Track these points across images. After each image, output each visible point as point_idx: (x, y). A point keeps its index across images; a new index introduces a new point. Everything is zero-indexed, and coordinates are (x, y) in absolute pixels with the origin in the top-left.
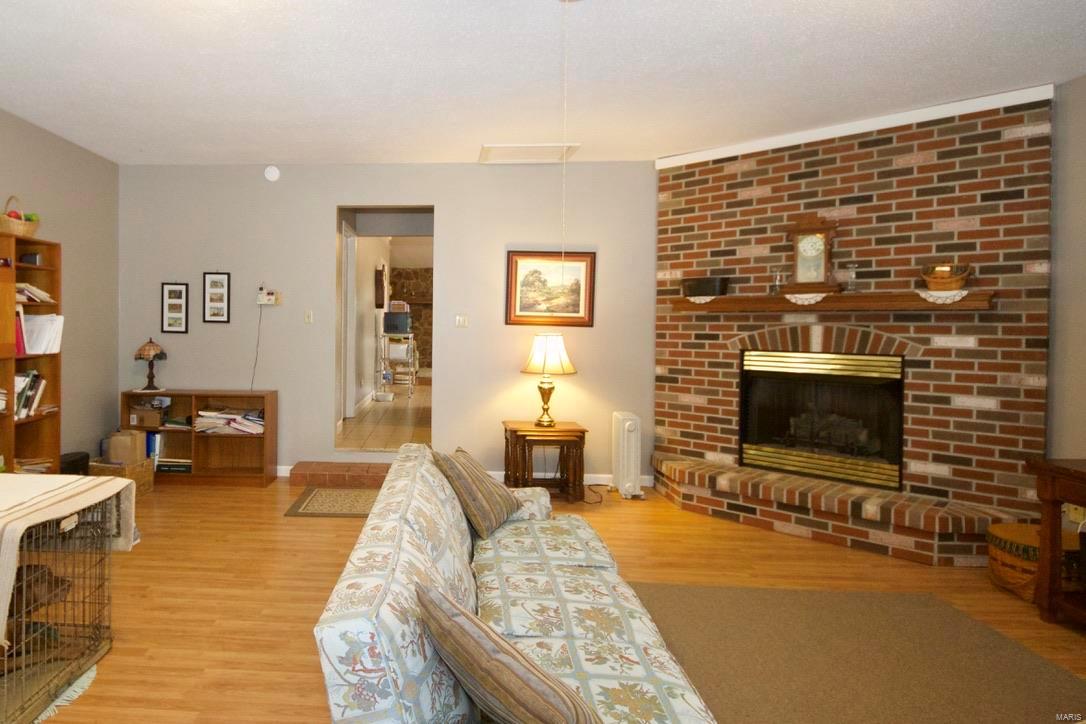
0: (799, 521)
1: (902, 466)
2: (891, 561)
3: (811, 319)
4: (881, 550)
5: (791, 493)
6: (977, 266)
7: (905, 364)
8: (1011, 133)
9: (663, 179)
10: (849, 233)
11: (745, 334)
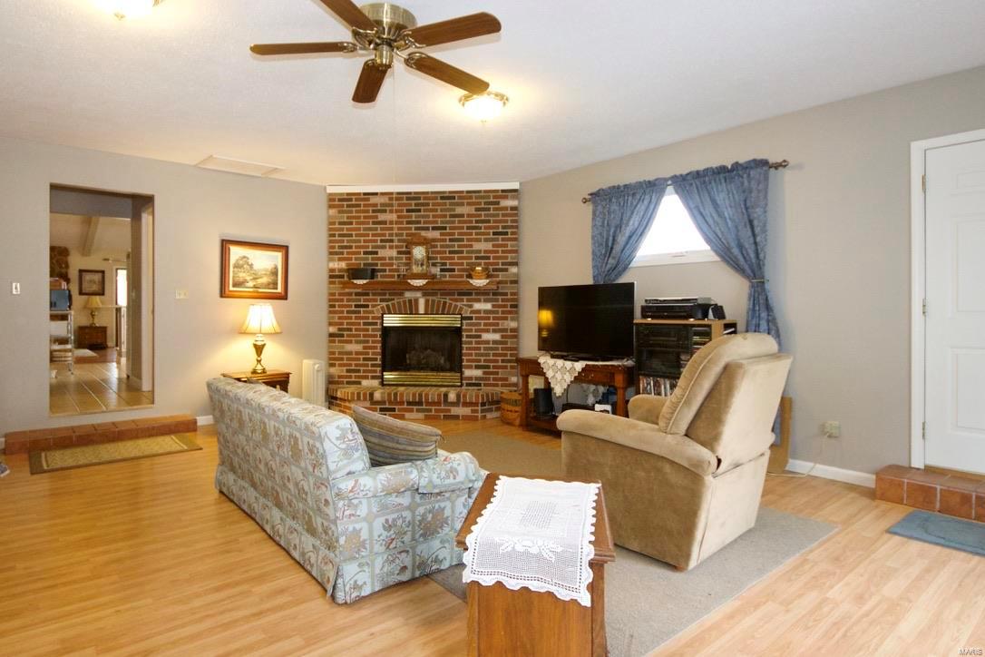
0: (418, 411)
1: (462, 373)
3: (419, 294)
4: (457, 417)
5: (414, 395)
6: (491, 267)
7: (463, 318)
8: (504, 203)
10: (436, 246)
11: (384, 304)
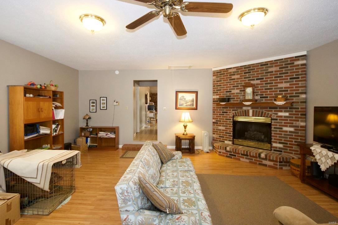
0: (246, 158)
1: (271, 144)
2: (268, 168)
3: (249, 108)
4: (265, 165)
5: (244, 151)
6: (289, 95)
7: (272, 119)
8: (296, 63)
9: (214, 73)
10: (258, 87)
11: (234, 112)
